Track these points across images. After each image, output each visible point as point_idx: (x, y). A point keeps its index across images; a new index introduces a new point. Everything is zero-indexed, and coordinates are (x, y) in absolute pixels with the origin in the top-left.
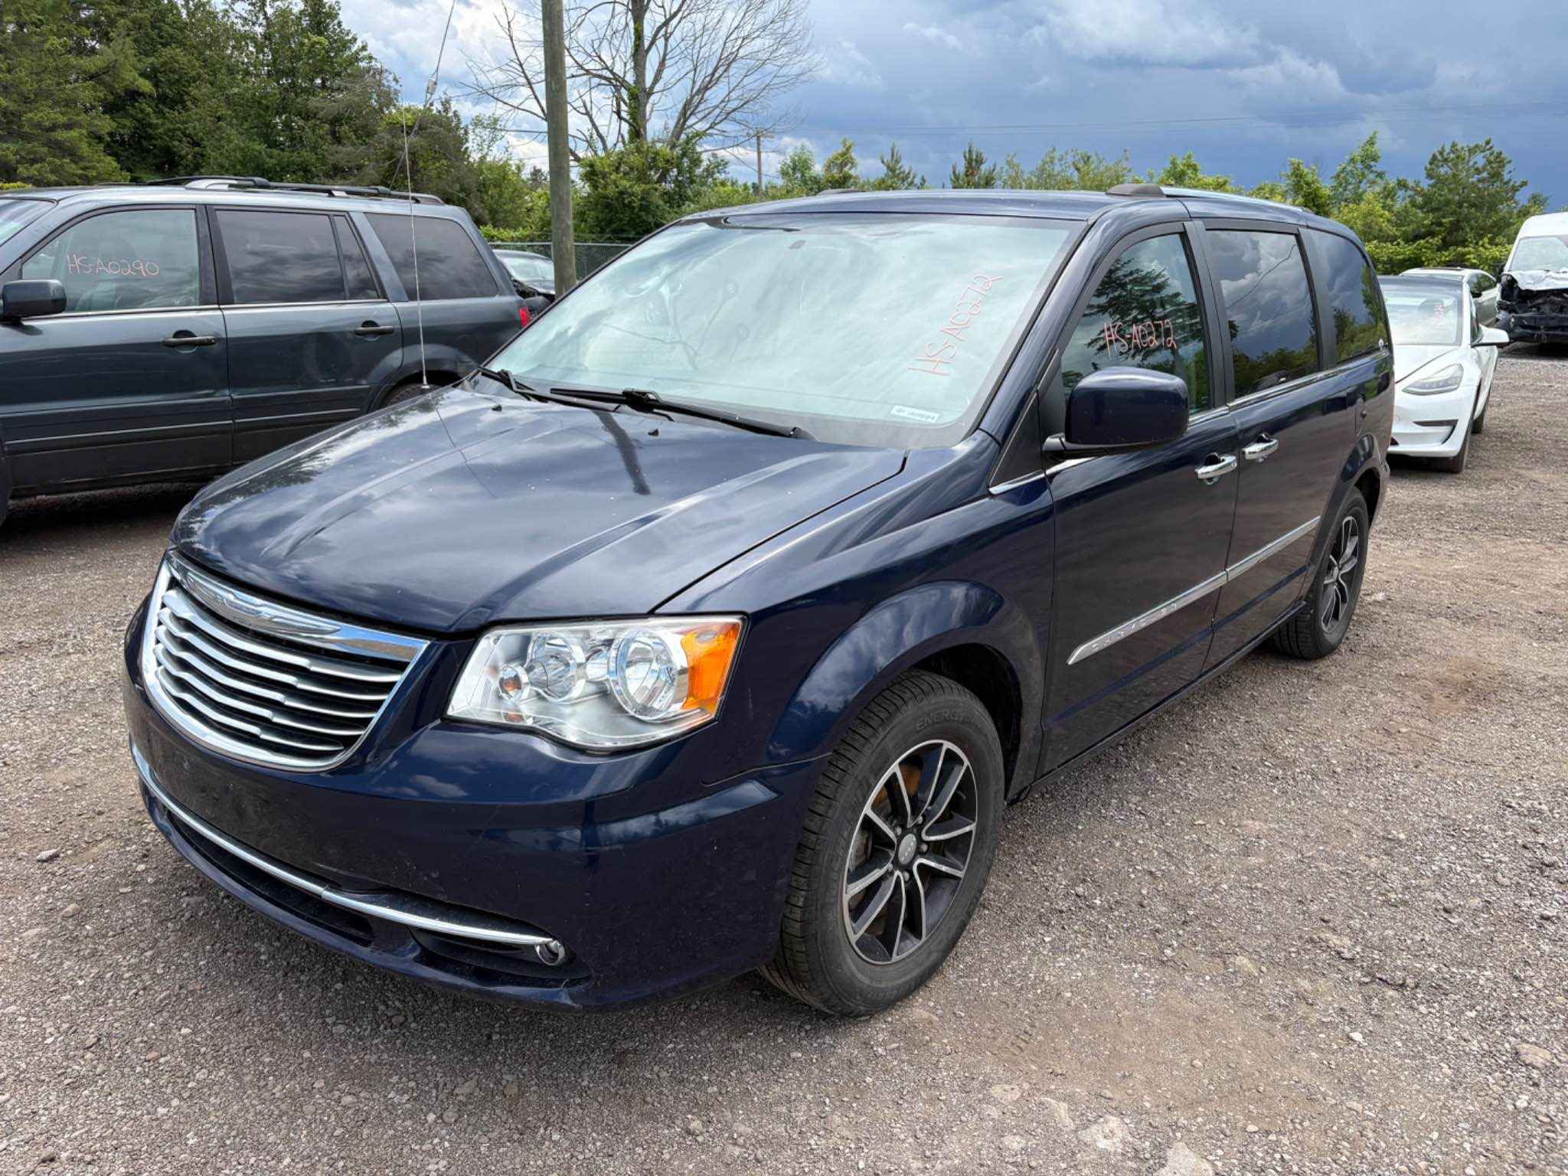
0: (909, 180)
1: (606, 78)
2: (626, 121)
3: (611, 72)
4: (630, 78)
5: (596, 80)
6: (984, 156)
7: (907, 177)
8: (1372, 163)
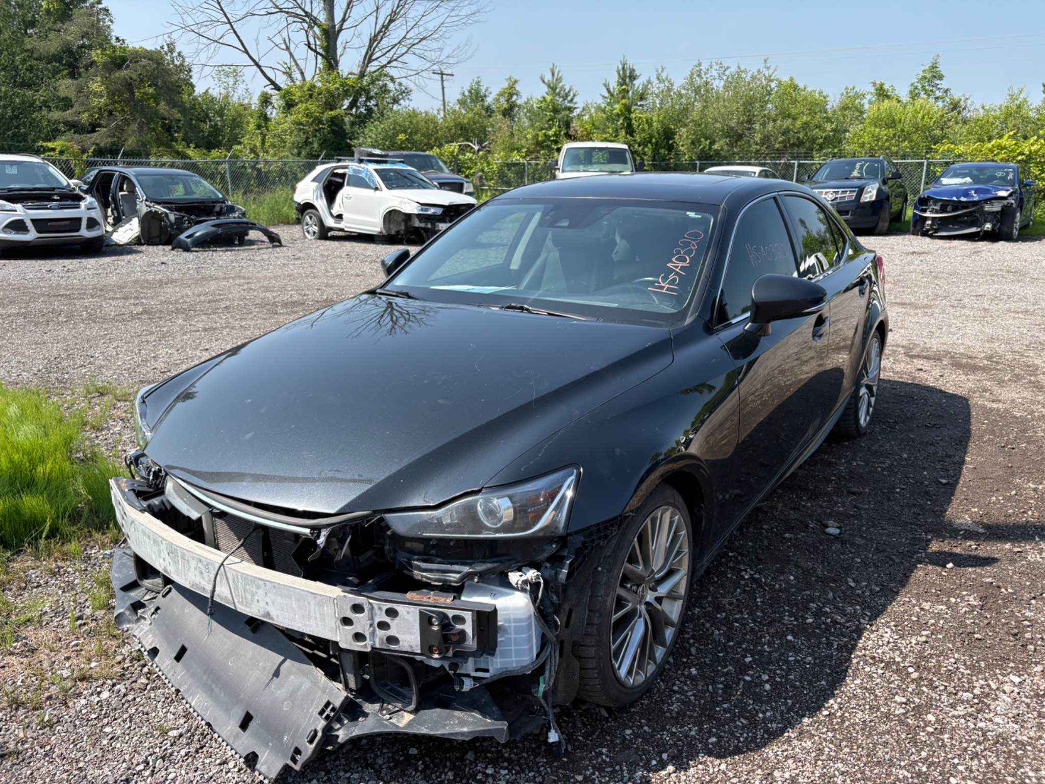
0: (569, 98)
1: (297, 16)
2: (321, 55)
3: (303, 10)
4: (322, 17)
5: (291, 19)
6: (637, 73)
7: (567, 95)
8: (938, 82)
